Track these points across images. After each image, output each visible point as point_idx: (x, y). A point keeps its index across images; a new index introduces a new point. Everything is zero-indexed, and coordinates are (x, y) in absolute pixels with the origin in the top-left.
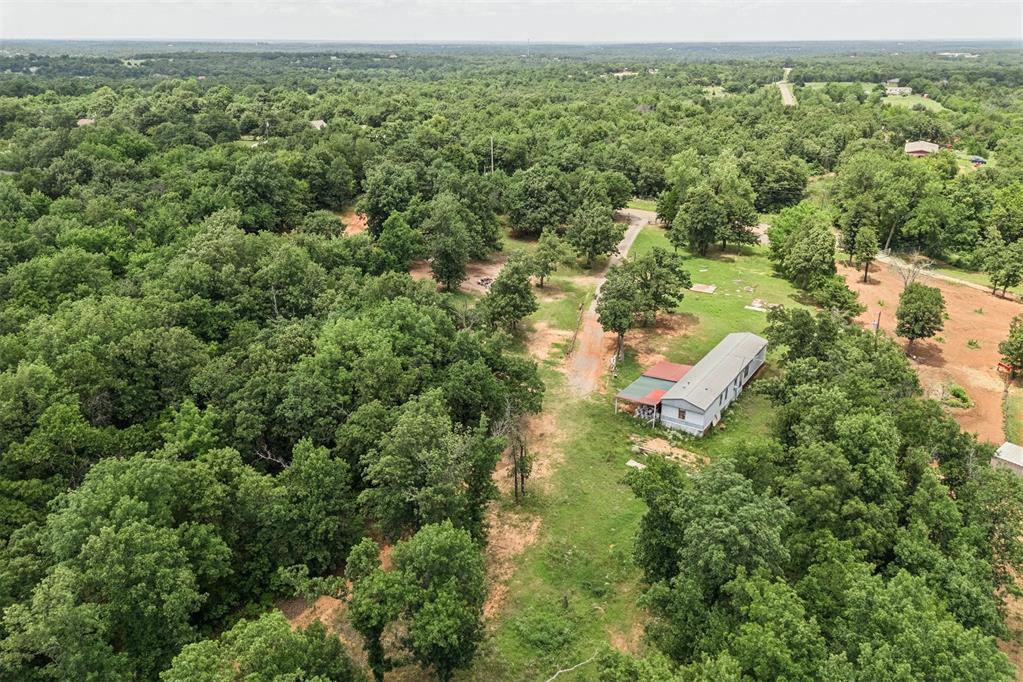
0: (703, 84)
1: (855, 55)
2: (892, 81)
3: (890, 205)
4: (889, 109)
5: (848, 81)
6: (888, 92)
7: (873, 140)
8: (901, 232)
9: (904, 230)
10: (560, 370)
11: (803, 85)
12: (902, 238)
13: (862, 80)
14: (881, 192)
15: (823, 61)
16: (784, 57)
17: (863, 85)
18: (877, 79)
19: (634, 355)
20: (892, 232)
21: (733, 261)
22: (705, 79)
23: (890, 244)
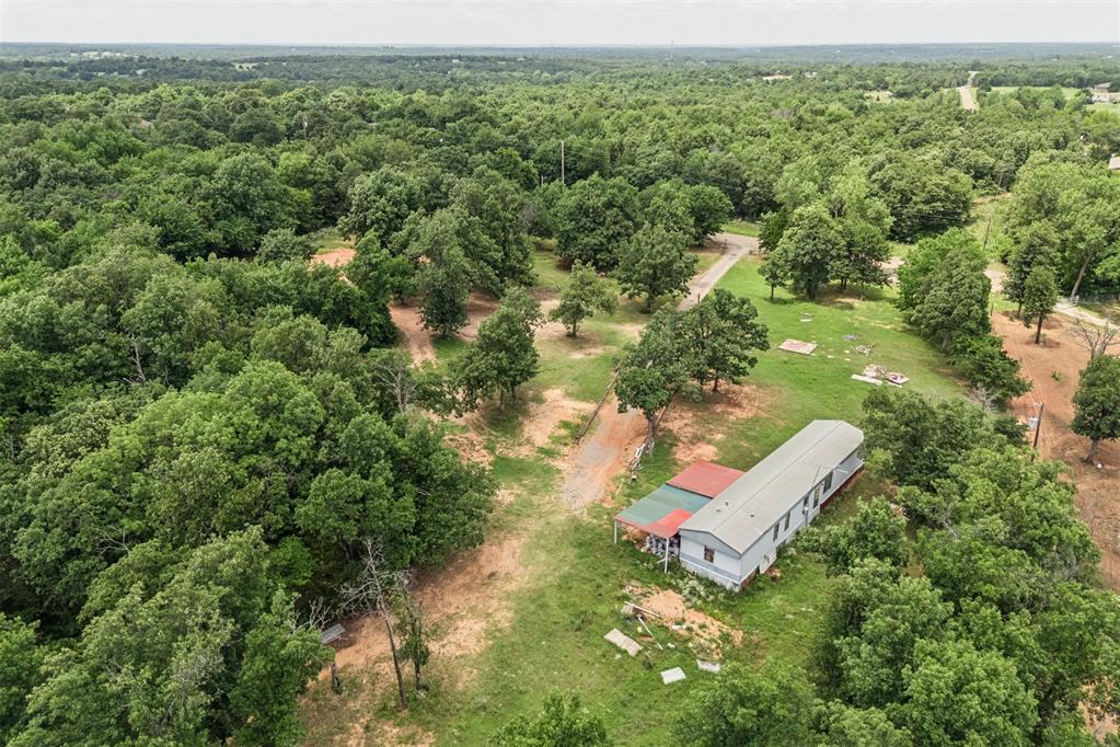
0: (866, 88)
1: (1058, 57)
2: (1101, 85)
3: (1080, 237)
4: (1092, 116)
5: (1046, 85)
6: (1094, 99)
7: (1067, 152)
8: (1094, 274)
9: (1098, 272)
10: (558, 464)
11: (989, 90)
12: (1097, 282)
13: (1063, 85)
14: (1067, 219)
15: (1019, 64)
16: (971, 60)
17: (1065, 91)
18: (1081, 83)
19: (671, 445)
20: (1082, 273)
21: (851, 307)
22: (870, 82)
23: (1078, 289)
